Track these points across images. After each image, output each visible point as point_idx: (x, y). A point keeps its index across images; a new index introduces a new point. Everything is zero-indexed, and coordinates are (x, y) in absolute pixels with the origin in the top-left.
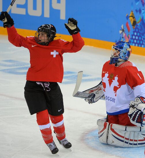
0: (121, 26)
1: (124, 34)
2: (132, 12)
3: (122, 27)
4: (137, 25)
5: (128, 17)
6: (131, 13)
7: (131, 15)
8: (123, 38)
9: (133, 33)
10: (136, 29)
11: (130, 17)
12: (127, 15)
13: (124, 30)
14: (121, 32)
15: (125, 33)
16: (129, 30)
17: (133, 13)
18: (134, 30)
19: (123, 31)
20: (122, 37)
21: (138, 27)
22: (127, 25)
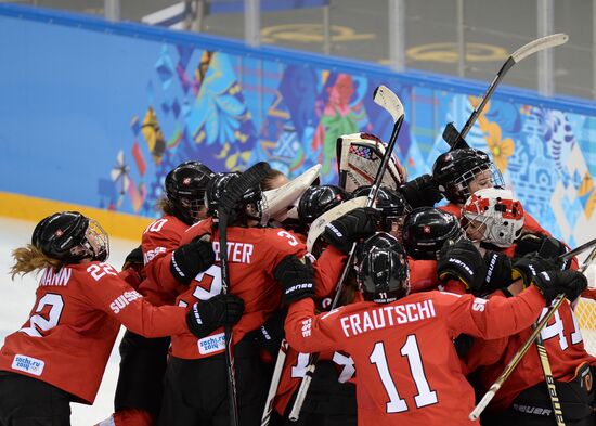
0: (116, 154)
1: (127, 183)
2: (151, 110)
3: (120, 158)
4: (168, 155)
5: (137, 128)
6: (148, 114)
7: (146, 121)
8: (123, 193)
9: (154, 180)
10: (164, 164)
11: (144, 126)
12: (134, 120)
13: (127, 168)
14: (115, 174)
15: (129, 178)
16: (141, 168)
17: (154, 114)
18: (160, 169)
19: (123, 170)
20: (119, 191)
21: (171, 159)
22: (135, 152)
